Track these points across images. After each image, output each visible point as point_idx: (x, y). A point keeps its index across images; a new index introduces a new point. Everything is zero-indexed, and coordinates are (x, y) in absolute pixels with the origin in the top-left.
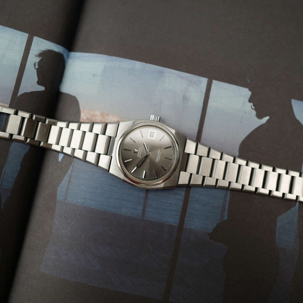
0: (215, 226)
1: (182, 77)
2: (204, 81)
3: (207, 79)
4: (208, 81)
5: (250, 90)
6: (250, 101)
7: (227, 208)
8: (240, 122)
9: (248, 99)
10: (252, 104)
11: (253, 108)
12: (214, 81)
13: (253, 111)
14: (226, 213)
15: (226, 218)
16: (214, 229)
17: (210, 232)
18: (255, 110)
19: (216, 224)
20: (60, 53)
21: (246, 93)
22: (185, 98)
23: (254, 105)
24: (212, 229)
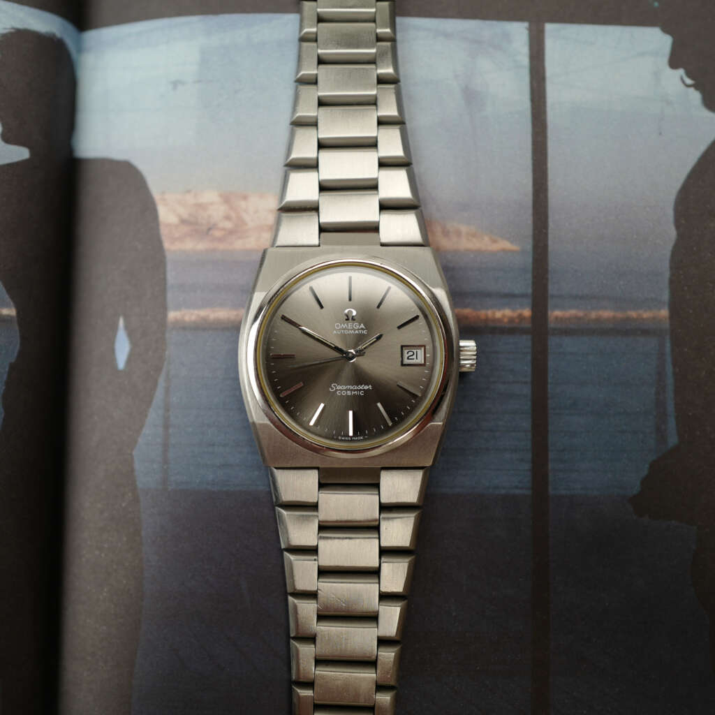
0: (645, 472)
1: (447, 35)
2: (519, 32)
3: (526, 24)
4: (530, 30)
5: (666, 30)
6: (674, 64)
7: (671, 408)
8: (660, 134)
9: (666, 60)
10: (681, 72)
11: (689, 81)
12: (549, 27)
13: (692, 90)
14: (672, 424)
15: (673, 440)
16: (645, 481)
17: (635, 492)
18: (696, 86)
19: (647, 466)
20: (54, 35)
21: (657, 41)
22: (471, 96)
23: (689, 74)
24: (638, 483)
